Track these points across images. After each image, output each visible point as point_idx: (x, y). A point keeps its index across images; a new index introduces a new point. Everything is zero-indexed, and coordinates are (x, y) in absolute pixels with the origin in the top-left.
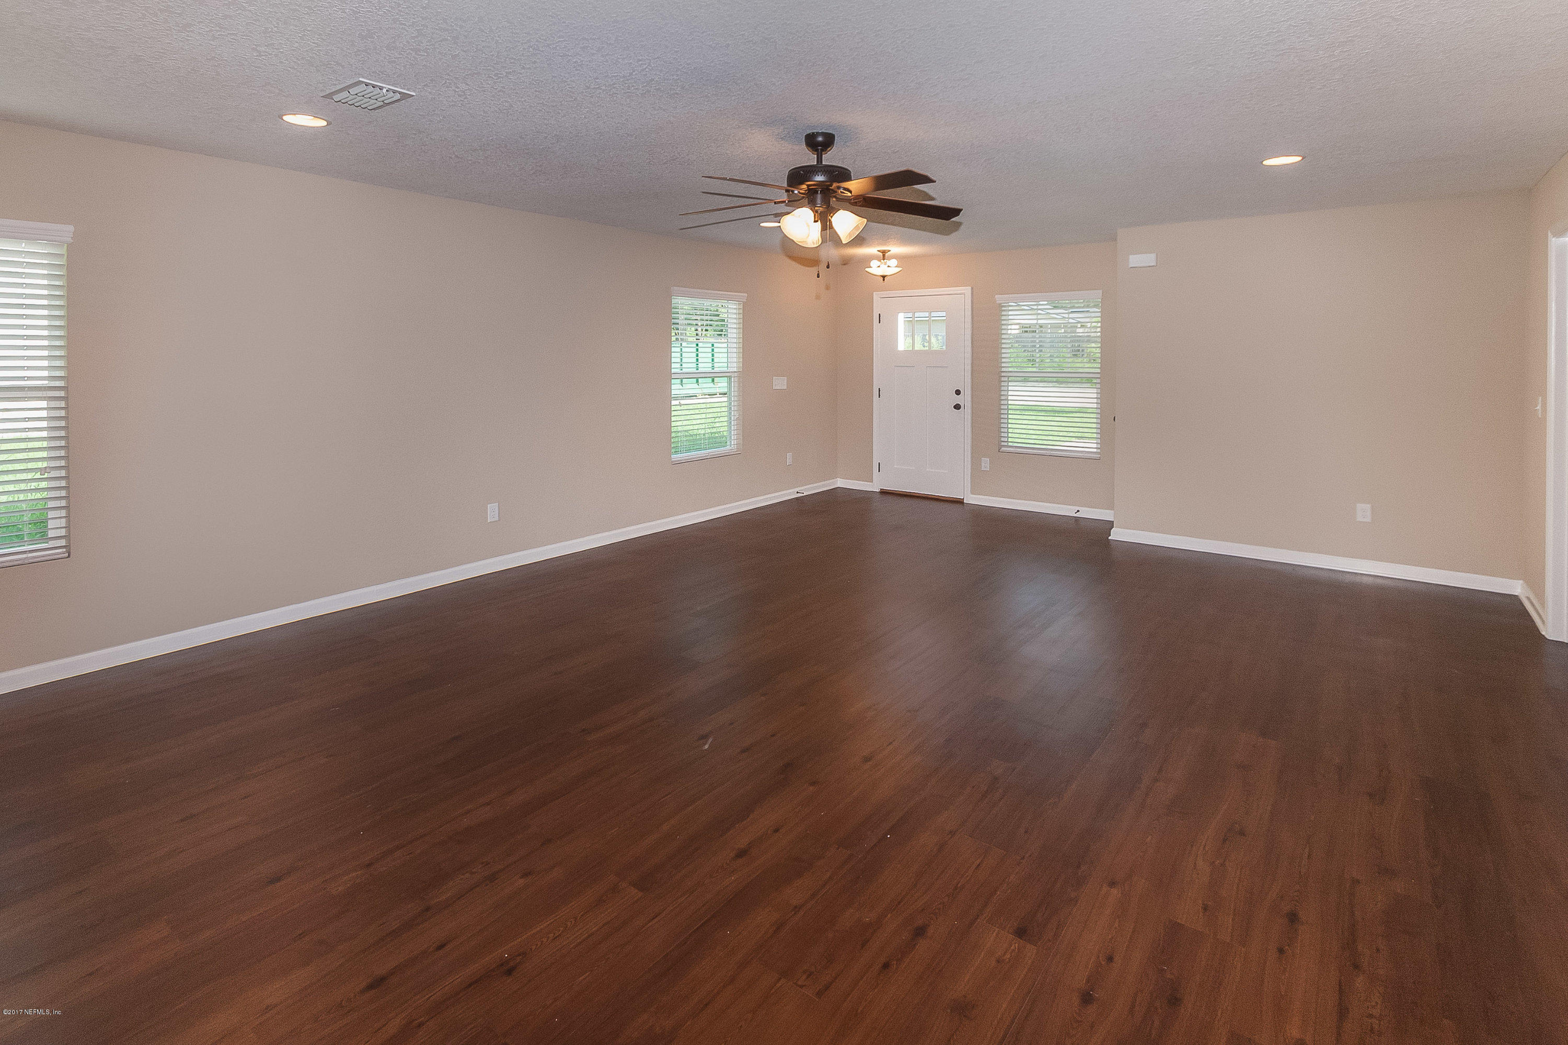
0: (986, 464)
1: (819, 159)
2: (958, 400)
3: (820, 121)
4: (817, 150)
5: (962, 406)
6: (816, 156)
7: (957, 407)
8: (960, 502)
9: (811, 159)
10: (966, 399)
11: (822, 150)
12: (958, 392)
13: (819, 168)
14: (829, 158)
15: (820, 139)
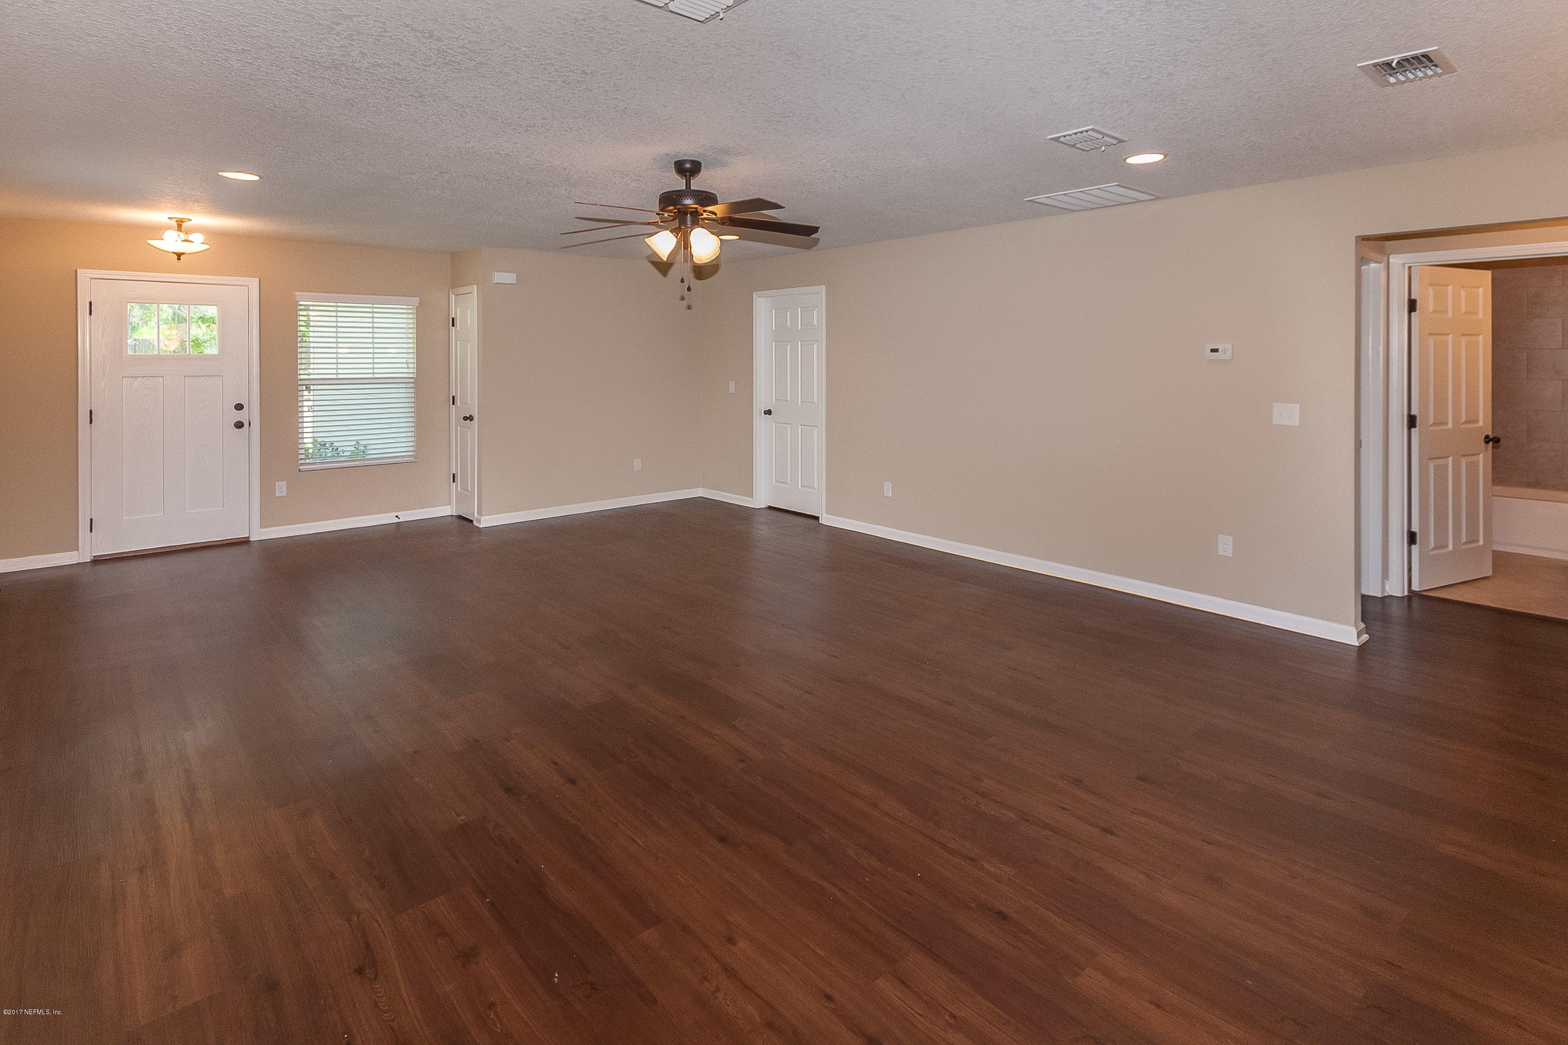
0: (281, 488)
1: (688, 184)
2: (242, 416)
3: (687, 150)
4: (686, 176)
5: (246, 424)
6: (685, 180)
7: (239, 425)
8: (245, 542)
9: (679, 184)
10: (253, 413)
11: (690, 176)
12: (239, 407)
13: (689, 192)
14: (697, 184)
15: (688, 166)
